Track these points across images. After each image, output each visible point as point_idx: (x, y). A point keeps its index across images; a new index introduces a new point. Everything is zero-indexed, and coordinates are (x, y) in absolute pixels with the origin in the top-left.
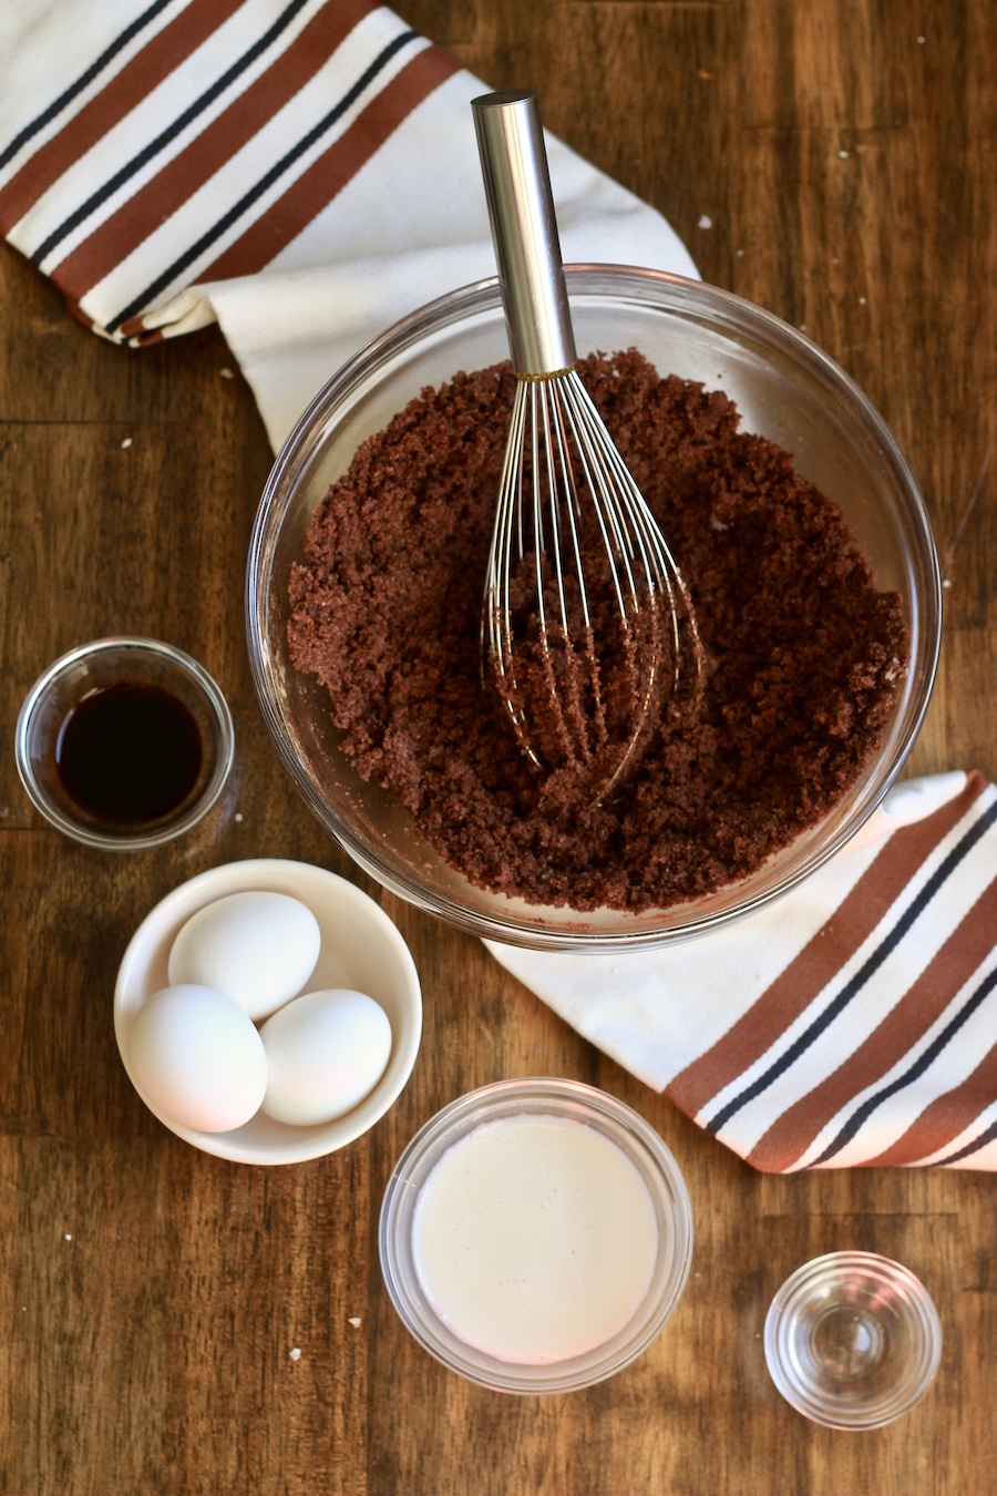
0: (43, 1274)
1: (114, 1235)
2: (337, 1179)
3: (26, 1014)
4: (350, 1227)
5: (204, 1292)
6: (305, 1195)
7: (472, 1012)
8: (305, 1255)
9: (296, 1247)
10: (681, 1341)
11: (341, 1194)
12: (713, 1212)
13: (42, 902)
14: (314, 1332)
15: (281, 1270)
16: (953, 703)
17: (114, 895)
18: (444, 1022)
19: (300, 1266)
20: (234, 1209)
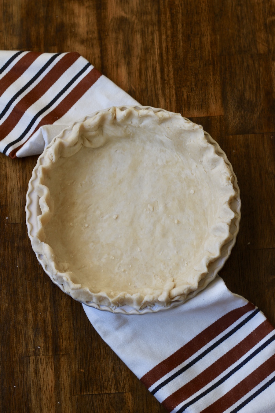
0: (247, 20)
1: (230, 30)
2: (171, 48)
3: (260, 84)
4: (167, 36)
5: (205, 18)
6: (180, 44)
7: (138, 93)
8: (178, 29)
9: (181, 31)
10: (77, 14)
11: (170, 44)
12: (70, 46)
13: (259, 114)
14: (175, 10)
15: (185, 25)
16: (5, 184)
17: (239, 117)
18: (145, 90)
19: (180, 26)
20: (198, 39)
